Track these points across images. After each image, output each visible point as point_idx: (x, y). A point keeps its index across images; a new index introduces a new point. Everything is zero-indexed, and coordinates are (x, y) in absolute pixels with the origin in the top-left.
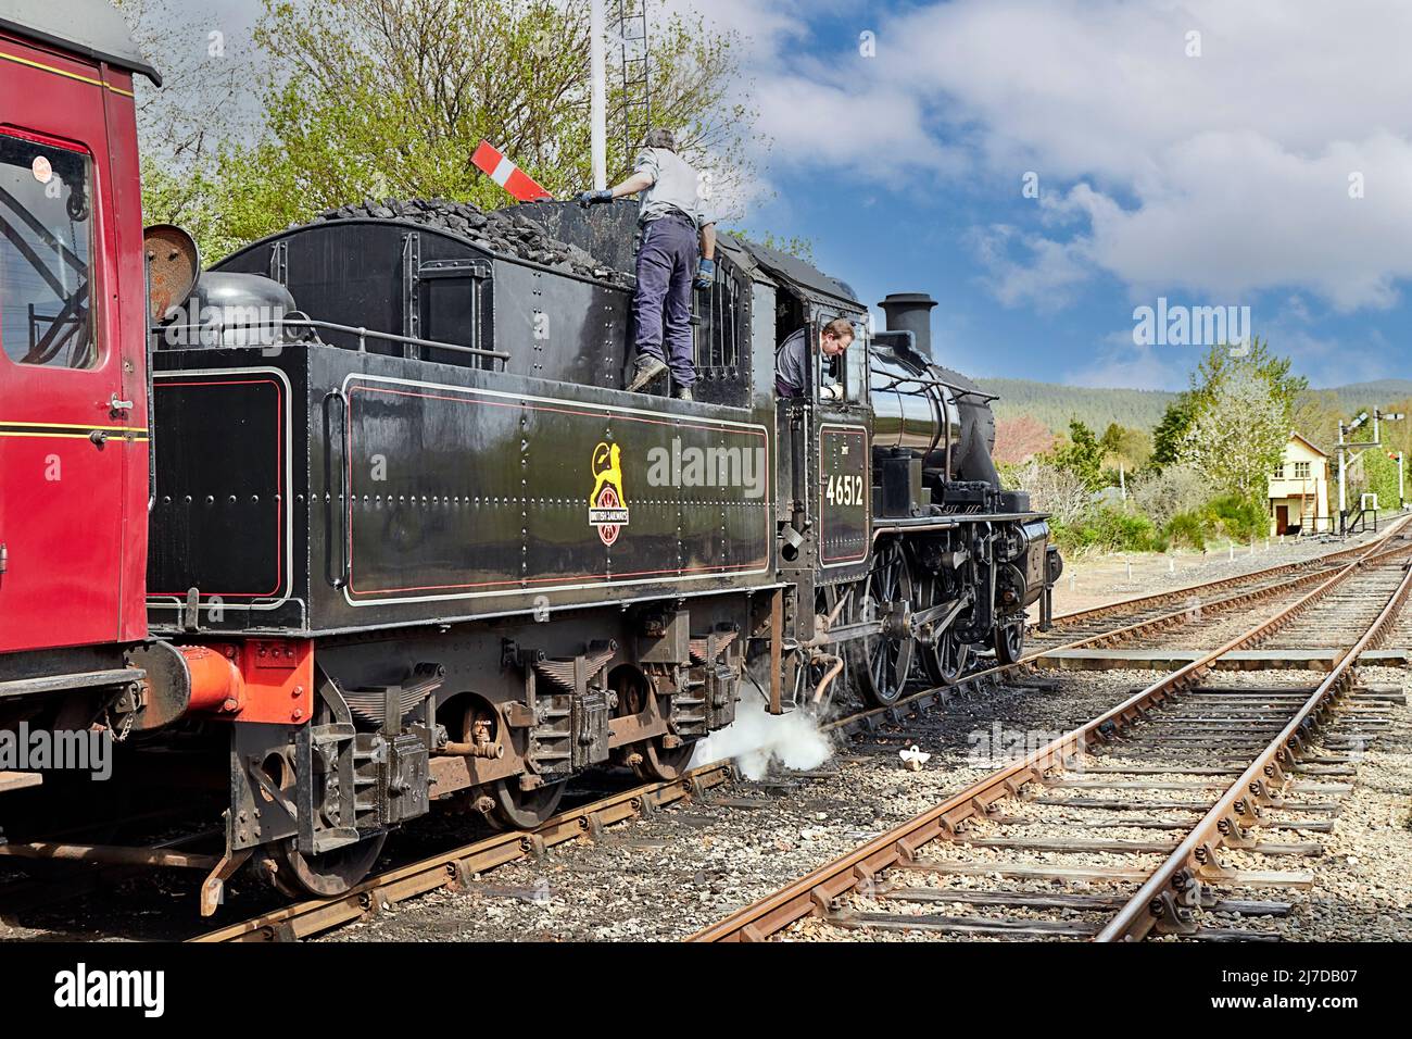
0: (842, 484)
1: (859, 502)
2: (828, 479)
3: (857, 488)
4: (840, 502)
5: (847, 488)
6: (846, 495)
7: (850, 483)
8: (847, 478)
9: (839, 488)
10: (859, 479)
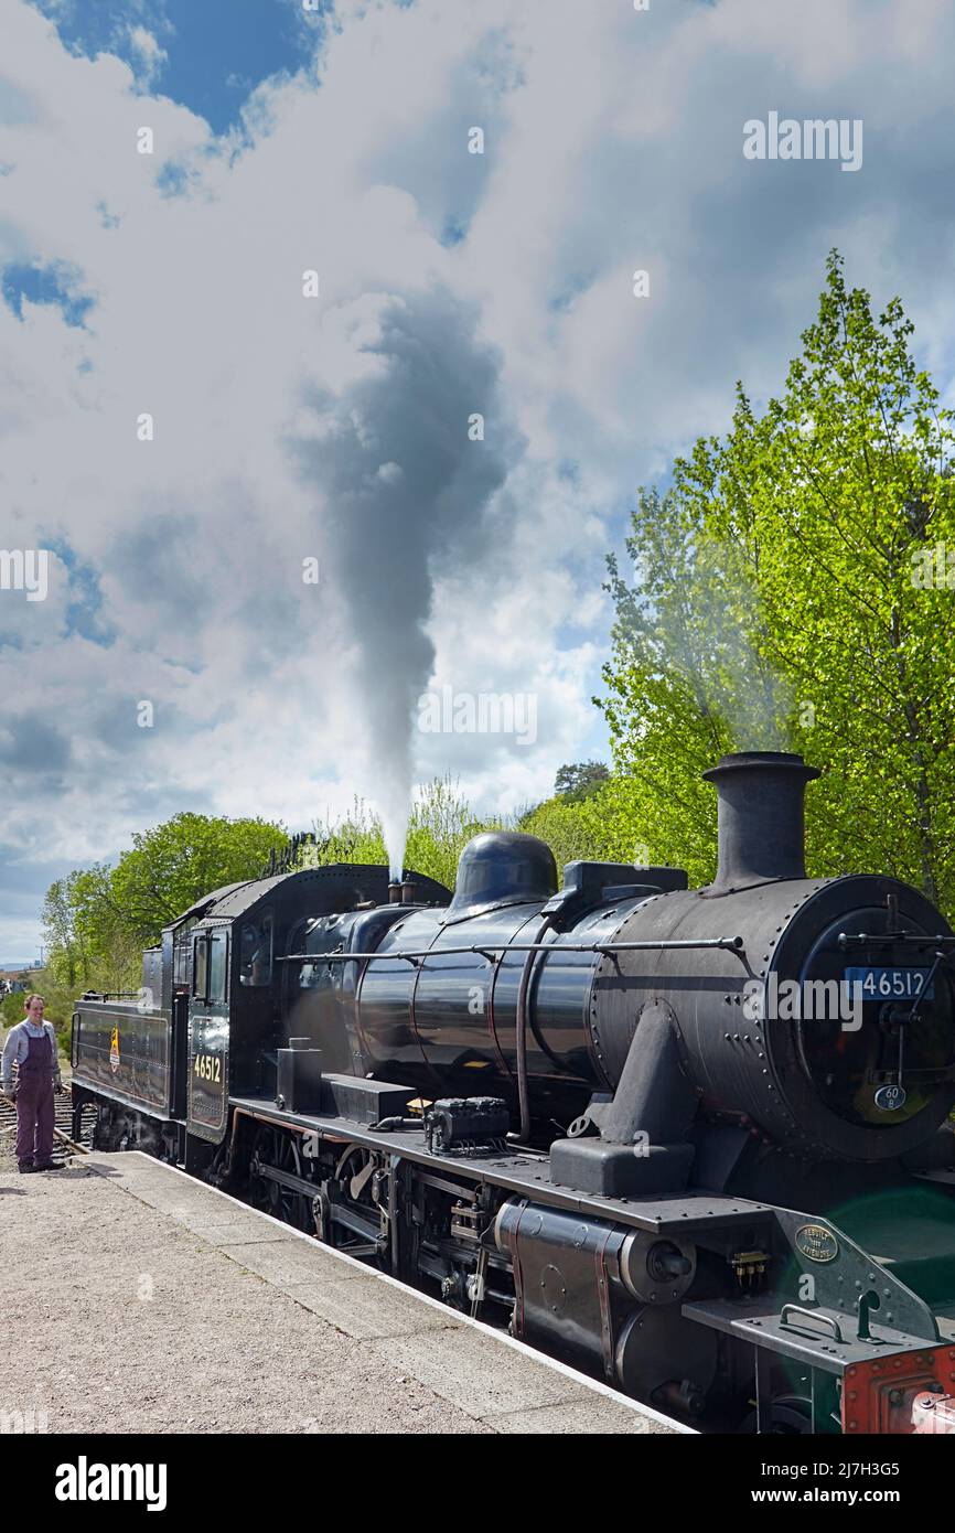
0: (205, 1062)
1: (217, 1079)
2: (195, 1056)
3: (216, 1068)
4: (203, 1076)
5: (208, 1066)
6: (207, 1071)
7: (210, 1063)
8: (208, 1058)
9: (203, 1065)
10: (217, 1060)
